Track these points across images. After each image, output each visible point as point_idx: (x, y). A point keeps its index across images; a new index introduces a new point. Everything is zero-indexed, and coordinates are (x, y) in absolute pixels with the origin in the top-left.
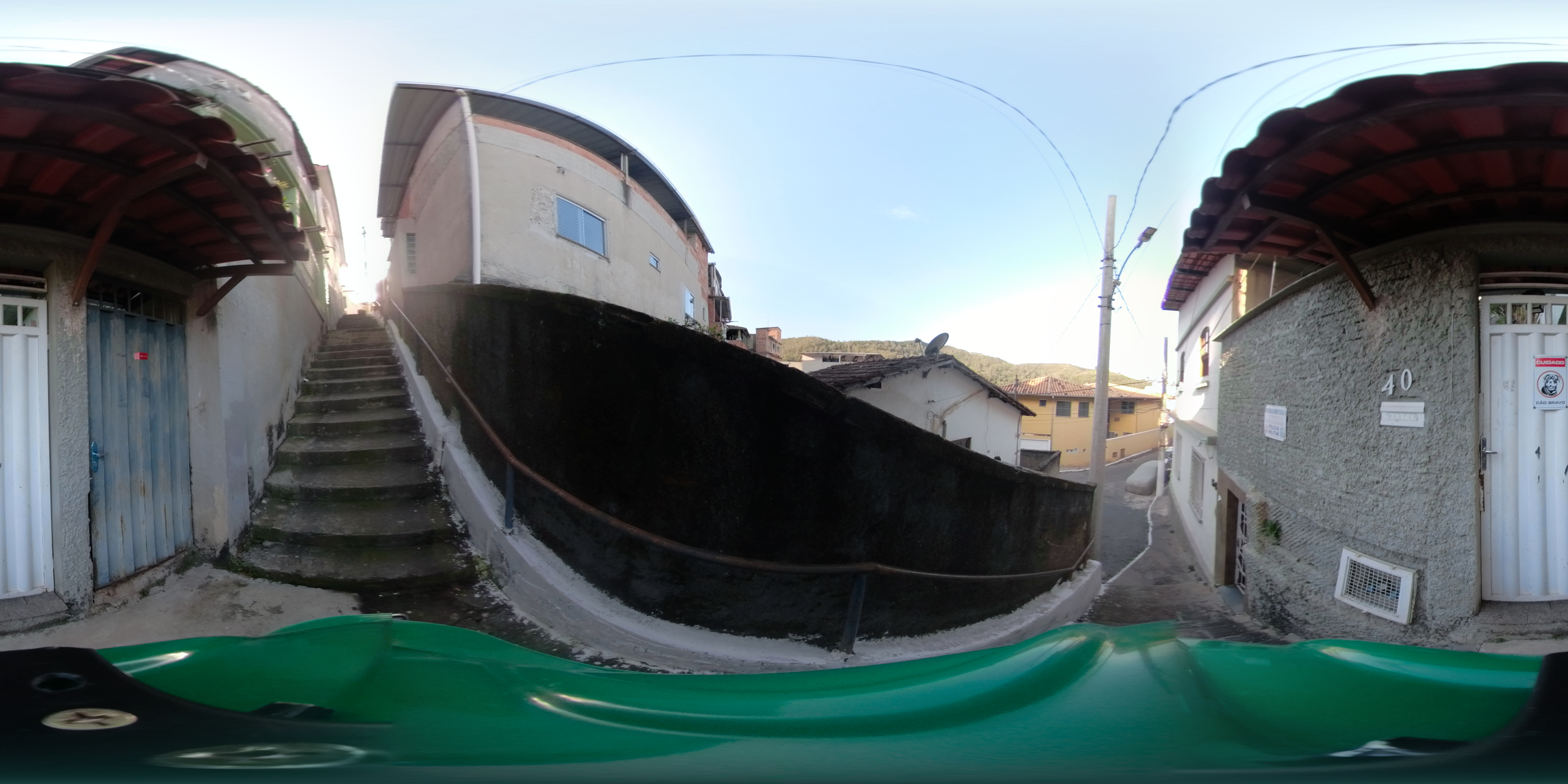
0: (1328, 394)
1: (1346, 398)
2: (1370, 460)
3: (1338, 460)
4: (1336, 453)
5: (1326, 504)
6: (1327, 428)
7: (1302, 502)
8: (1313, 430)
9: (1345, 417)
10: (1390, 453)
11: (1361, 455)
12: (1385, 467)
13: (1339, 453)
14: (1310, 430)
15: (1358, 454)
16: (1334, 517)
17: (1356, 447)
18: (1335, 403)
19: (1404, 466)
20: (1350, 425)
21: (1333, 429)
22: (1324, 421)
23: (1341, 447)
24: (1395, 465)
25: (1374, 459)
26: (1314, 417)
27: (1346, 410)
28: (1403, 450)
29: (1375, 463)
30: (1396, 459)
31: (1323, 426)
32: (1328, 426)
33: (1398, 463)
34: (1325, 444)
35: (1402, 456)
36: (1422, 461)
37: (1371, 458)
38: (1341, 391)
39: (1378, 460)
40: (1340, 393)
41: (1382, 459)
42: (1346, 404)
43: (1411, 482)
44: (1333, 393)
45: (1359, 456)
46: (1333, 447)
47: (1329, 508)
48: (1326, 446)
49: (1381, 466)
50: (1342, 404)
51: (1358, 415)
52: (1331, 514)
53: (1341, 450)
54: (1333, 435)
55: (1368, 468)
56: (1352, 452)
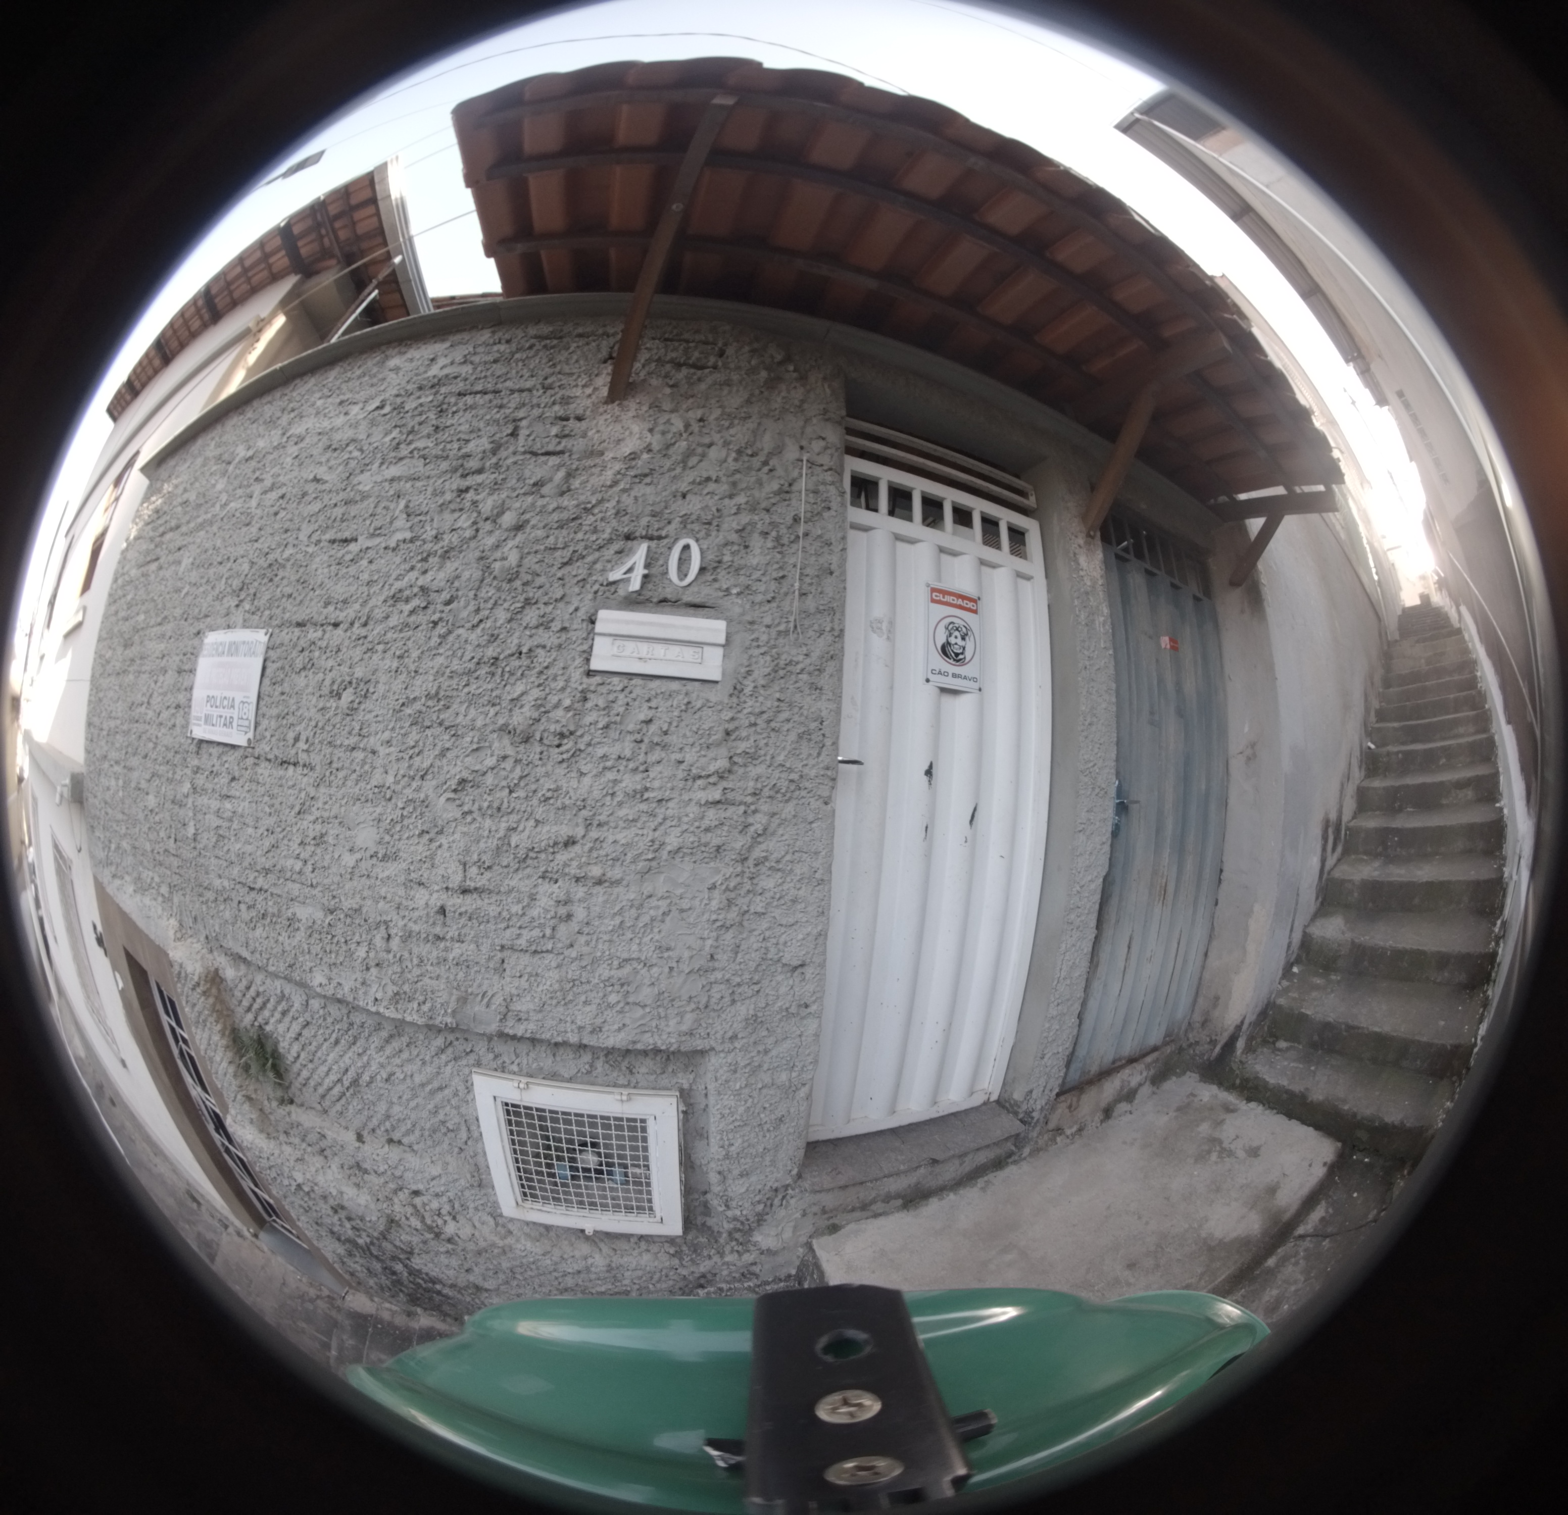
0: (420, 583)
1: (482, 594)
2: (547, 775)
3: (429, 785)
4: (426, 765)
5: (395, 943)
6: (397, 685)
7: (316, 949)
8: (348, 696)
9: (469, 648)
10: (614, 750)
11: (517, 761)
12: (596, 794)
13: (438, 763)
14: (339, 696)
15: (505, 758)
16: (426, 980)
17: (500, 739)
18: (440, 607)
19: (656, 784)
20: (483, 671)
21: (422, 686)
22: (391, 663)
23: (445, 740)
24: (630, 782)
25: (561, 770)
26: (358, 653)
27: (474, 627)
28: (656, 740)
29: (563, 783)
30: (631, 765)
31: (383, 678)
32: (403, 677)
33: (639, 777)
34: (387, 735)
35: (653, 758)
36: (712, 768)
37: (549, 768)
38: (466, 574)
39: (574, 774)
40: (464, 578)
41: (584, 769)
42: (478, 610)
43: (677, 831)
44: (437, 577)
45: (508, 764)
46: (417, 742)
47: (406, 955)
48: (388, 742)
49: (583, 791)
50: (464, 610)
51: (514, 641)
52: (417, 971)
53: (443, 754)
54: (417, 706)
55: (535, 802)
56: (482, 754)
